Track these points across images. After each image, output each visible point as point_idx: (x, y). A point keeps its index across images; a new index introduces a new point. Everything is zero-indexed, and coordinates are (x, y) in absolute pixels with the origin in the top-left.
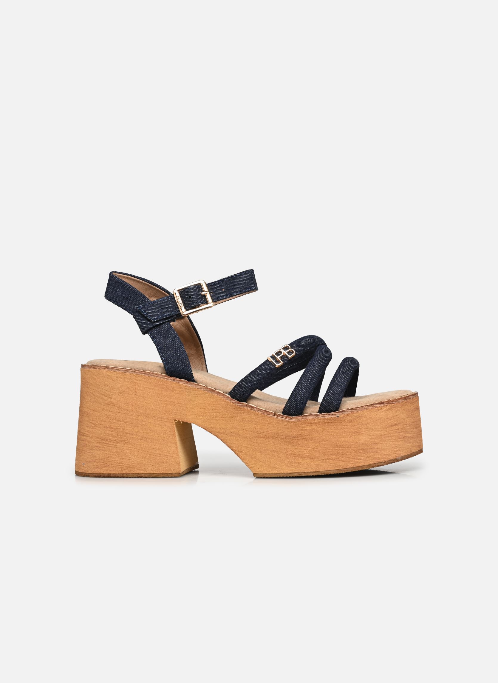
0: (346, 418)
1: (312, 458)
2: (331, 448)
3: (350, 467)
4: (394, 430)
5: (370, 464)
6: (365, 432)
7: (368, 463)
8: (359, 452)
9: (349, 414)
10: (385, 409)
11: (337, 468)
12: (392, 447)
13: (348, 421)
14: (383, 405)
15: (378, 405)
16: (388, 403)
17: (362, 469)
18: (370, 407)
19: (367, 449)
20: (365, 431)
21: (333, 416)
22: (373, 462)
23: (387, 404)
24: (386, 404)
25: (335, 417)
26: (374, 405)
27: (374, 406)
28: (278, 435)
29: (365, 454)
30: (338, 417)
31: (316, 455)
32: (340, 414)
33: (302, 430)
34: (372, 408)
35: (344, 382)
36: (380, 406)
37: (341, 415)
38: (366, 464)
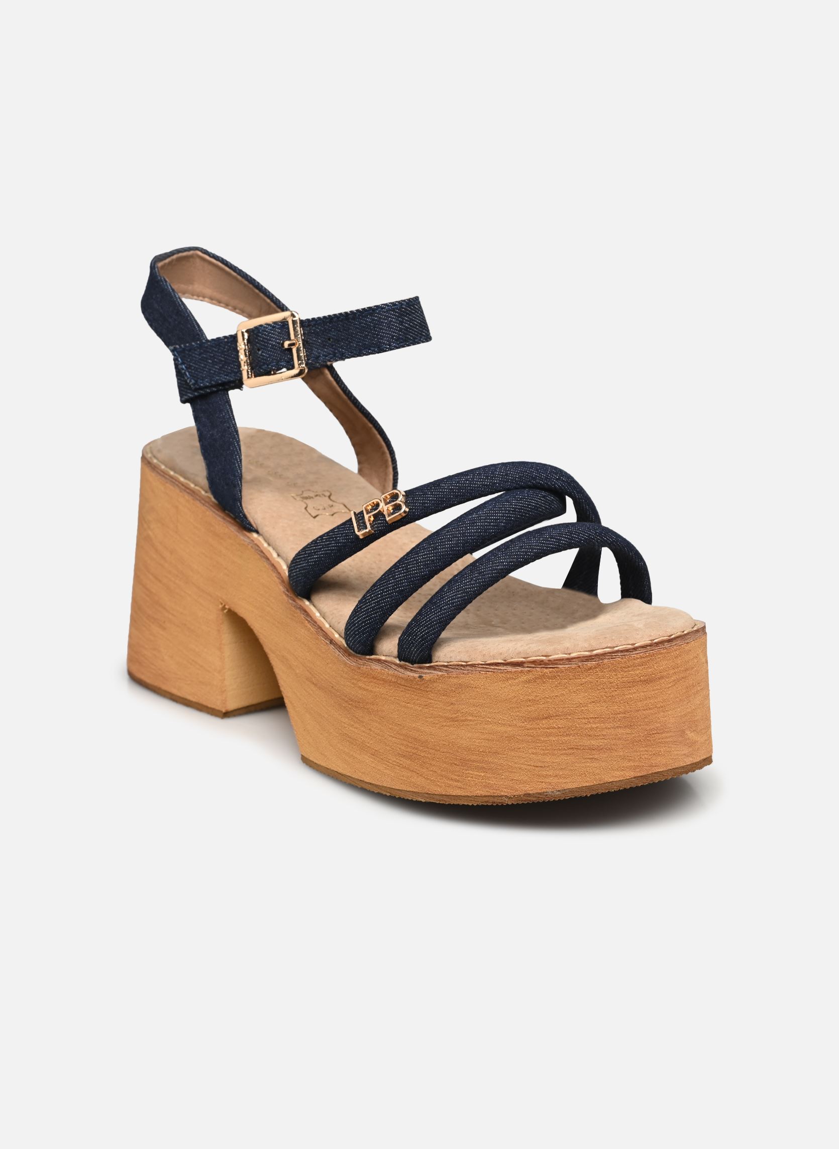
0: (435, 685)
1: (375, 754)
2: (405, 743)
3: (434, 792)
4: (544, 728)
5: (476, 796)
6: (471, 723)
7: (471, 792)
8: (455, 764)
9: (441, 676)
10: (524, 678)
11: (411, 790)
12: (534, 766)
13: (438, 691)
14: (520, 669)
15: (509, 668)
16: (533, 666)
17: (459, 803)
18: (488, 670)
19: (474, 761)
20: (471, 720)
21: (412, 674)
22: (484, 793)
23: (530, 667)
24: (528, 667)
25: (415, 678)
26: (497, 666)
27: (499, 668)
28: (332, 687)
29: (466, 770)
30: (420, 677)
31: (380, 751)
32: (426, 673)
33: (364, 689)
34: (494, 672)
35: (452, 600)
36: (514, 670)
37: (428, 675)
38: (466, 794)
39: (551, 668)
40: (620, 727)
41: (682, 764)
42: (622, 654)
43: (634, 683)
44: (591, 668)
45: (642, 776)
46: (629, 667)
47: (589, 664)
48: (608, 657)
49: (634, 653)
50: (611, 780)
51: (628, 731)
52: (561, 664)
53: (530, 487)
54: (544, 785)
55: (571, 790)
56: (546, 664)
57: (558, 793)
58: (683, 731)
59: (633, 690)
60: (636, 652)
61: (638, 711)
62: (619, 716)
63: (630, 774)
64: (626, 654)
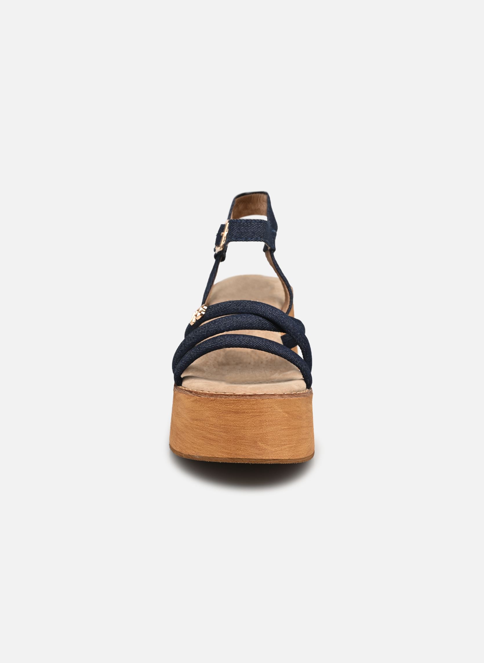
39: (199, 396)
40: (222, 431)
41: (254, 458)
42: (225, 396)
43: (230, 412)
44: (212, 400)
45: (231, 458)
46: (227, 403)
47: (212, 398)
48: (219, 397)
49: (231, 397)
50: (217, 456)
51: (225, 434)
52: (202, 396)
53: (254, 314)
54: (193, 452)
55: (203, 457)
56: (198, 394)
57: (198, 457)
58: (256, 442)
59: (229, 415)
60: (232, 397)
61: (231, 426)
62: (222, 426)
63: (225, 456)
64: (227, 397)
